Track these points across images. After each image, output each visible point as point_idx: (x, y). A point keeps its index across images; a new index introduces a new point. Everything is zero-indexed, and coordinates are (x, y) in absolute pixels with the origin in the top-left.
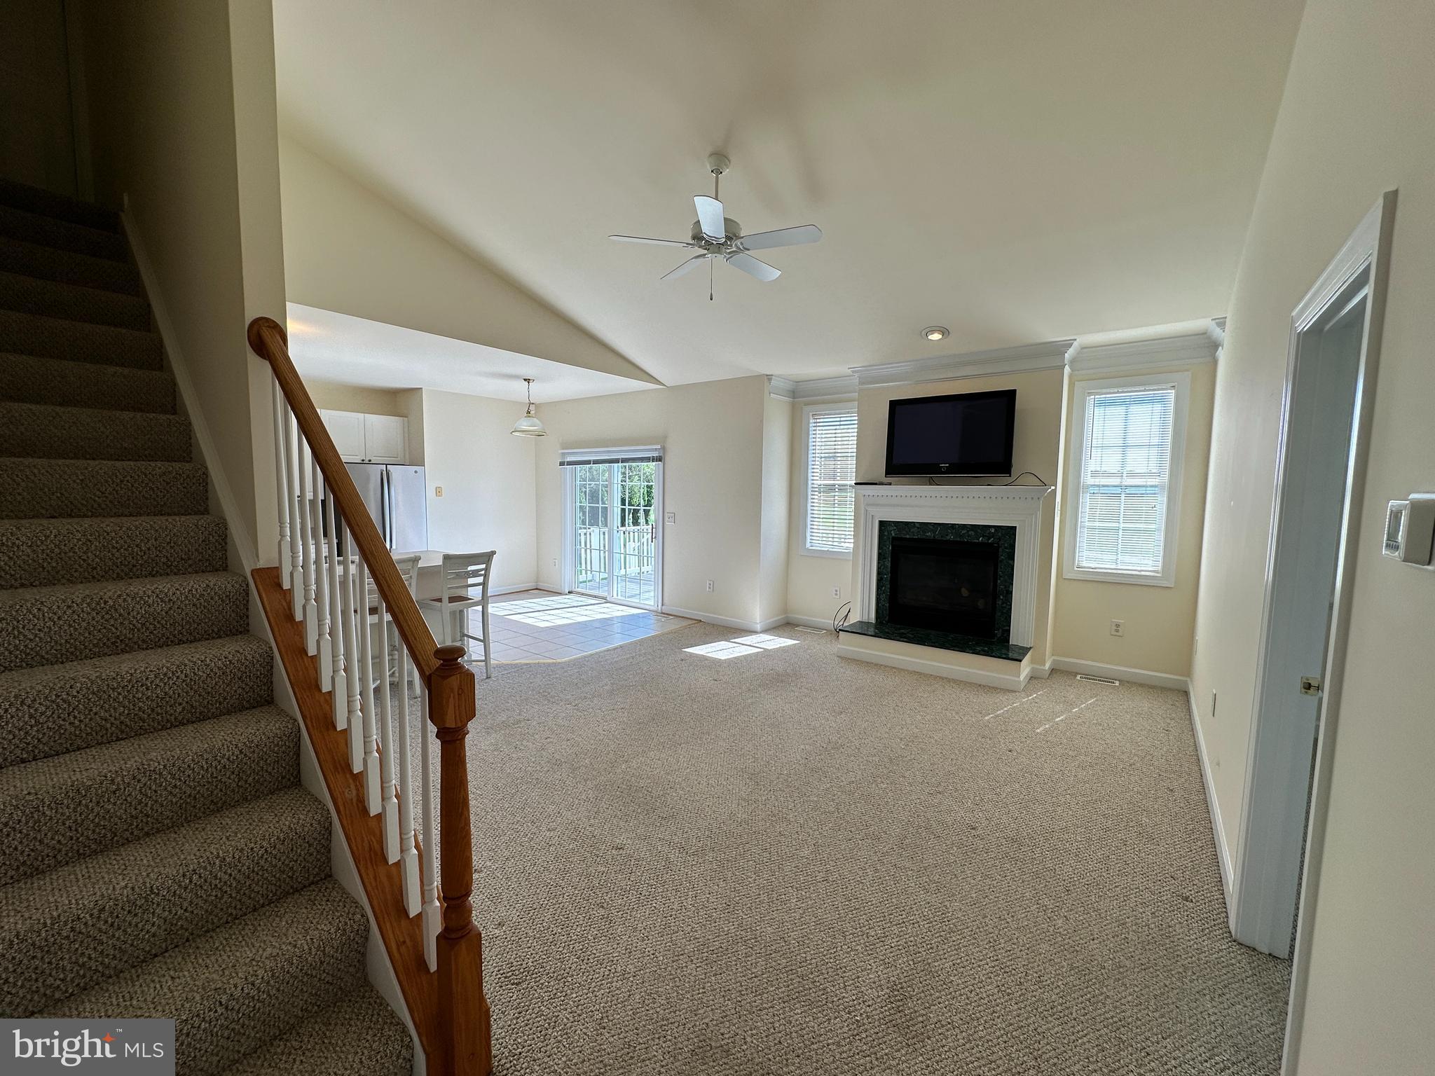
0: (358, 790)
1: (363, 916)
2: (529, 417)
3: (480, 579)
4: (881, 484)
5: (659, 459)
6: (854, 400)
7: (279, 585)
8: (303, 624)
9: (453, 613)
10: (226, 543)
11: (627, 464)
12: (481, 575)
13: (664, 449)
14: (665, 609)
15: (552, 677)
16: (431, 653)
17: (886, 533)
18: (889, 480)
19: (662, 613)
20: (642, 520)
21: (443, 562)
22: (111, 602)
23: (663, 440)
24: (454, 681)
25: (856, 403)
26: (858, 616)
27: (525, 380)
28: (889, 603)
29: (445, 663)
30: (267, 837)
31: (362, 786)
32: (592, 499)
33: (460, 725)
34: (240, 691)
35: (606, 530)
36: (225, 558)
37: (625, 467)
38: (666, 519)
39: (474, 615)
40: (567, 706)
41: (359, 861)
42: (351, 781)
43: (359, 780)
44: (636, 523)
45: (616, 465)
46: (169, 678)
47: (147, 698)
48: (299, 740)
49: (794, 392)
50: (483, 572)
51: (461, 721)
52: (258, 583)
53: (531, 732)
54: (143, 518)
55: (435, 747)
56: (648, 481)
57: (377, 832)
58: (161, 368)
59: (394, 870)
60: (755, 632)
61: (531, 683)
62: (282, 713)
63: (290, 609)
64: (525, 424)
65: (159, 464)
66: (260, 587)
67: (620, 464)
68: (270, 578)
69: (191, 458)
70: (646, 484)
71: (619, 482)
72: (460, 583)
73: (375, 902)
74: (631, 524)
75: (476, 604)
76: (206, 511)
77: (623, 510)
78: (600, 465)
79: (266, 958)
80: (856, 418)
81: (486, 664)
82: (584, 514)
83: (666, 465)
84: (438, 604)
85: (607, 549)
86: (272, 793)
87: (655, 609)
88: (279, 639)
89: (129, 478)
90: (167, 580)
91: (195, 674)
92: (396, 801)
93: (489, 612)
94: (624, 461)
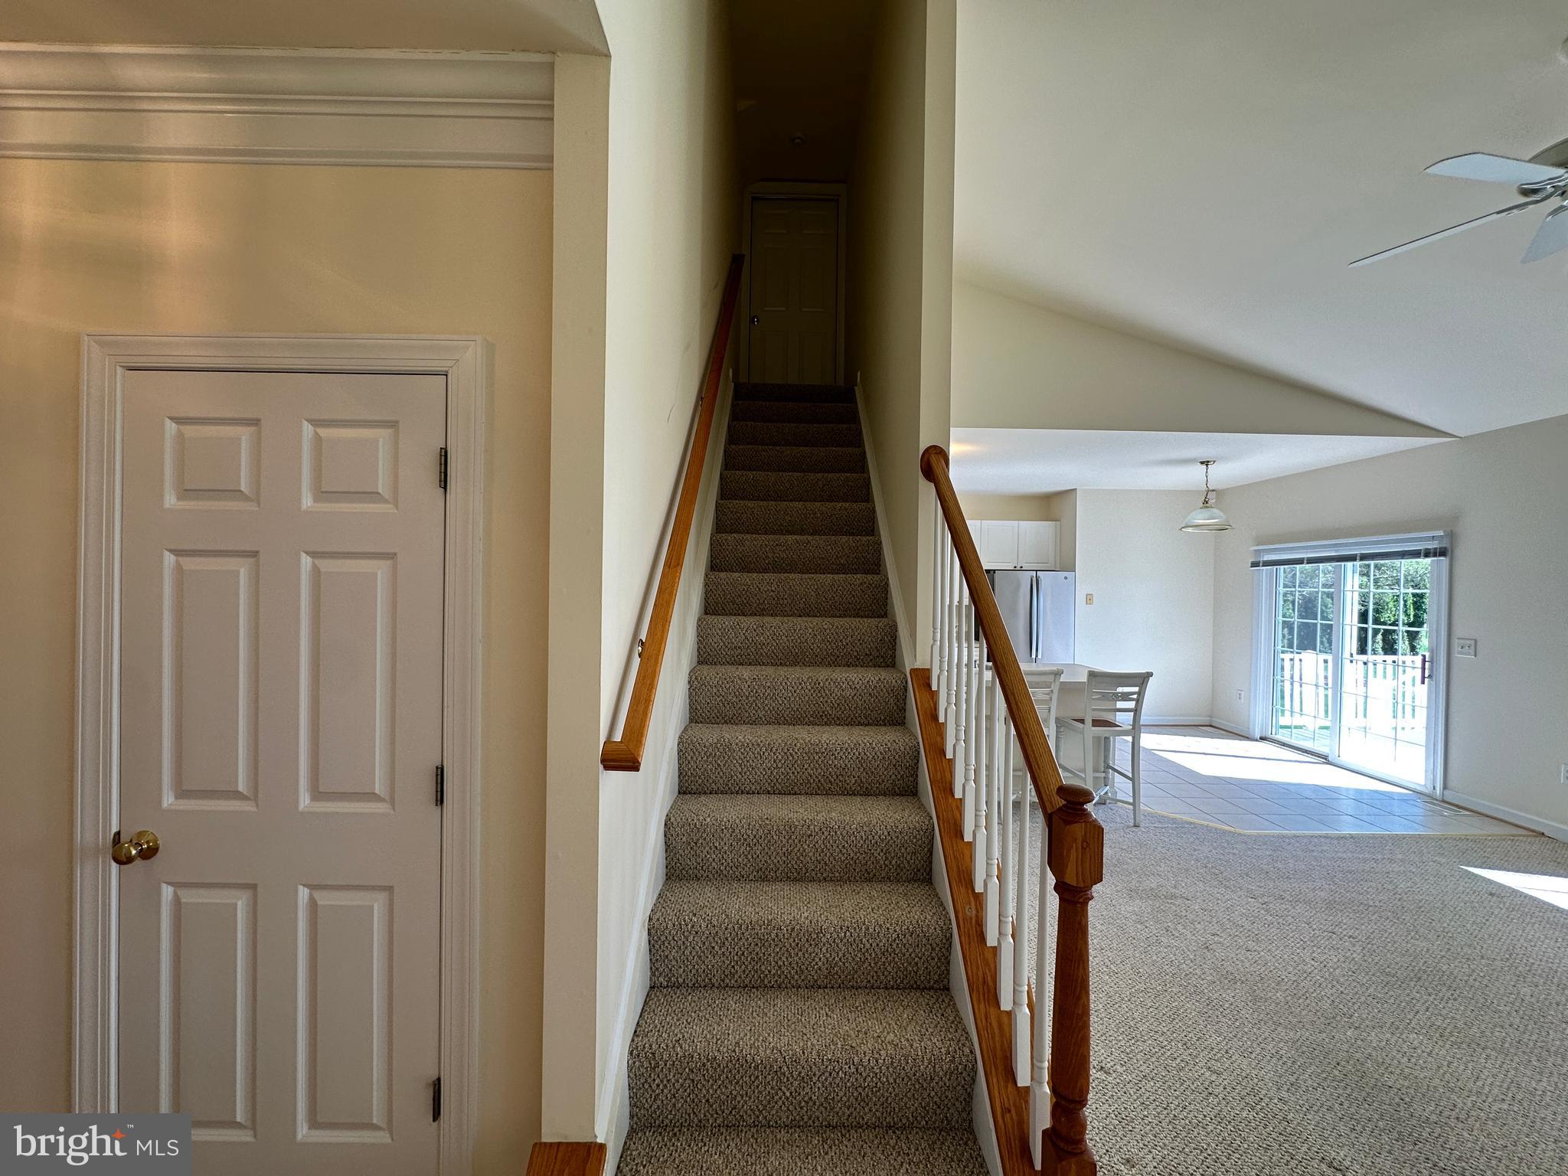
0: (978, 911)
1: (971, 1052)
2: (1207, 507)
3: (1131, 705)
5: (1442, 552)
7: (929, 686)
8: (944, 725)
9: (1097, 739)
10: (895, 644)
11: (1372, 563)
12: (1132, 700)
14: (1449, 796)
15: (1227, 851)
16: (1054, 788)
19: (1444, 801)
20: (1402, 645)
21: (1088, 679)
22: (822, 684)
23: (1450, 522)
24: (1078, 829)
27: (1202, 463)
29: (1069, 805)
30: (900, 923)
31: (982, 908)
32: (1306, 612)
33: (1081, 885)
34: (893, 777)
35: (1329, 657)
36: (894, 657)
37: (1369, 566)
38: (1456, 648)
39: (1121, 746)
40: (1250, 900)
41: (973, 990)
42: (972, 899)
43: (979, 900)
44: (1390, 648)
45: (1349, 564)
46: (849, 753)
47: (835, 766)
48: (933, 838)
50: (1135, 696)
51: (1084, 882)
52: (914, 681)
53: (1191, 916)
54: (845, 619)
55: (1053, 901)
56: (1415, 586)
57: (992, 966)
58: (867, 501)
59: (1005, 1019)
61: (1195, 850)
62: (922, 807)
63: (936, 710)
64: (1200, 518)
65: (859, 576)
66: (915, 686)
67: (1358, 563)
68: (923, 677)
69: (879, 571)
70: (1411, 590)
71: (1356, 587)
72: (1108, 705)
73: (984, 1045)
74: (1380, 651)
75: (1126, 733)
76: (885, 615)
77: (1363, 632)
78: (1321, 565)
79: (889, 1042)
81: (1134, 810)
82: (1291, 632)
83: (1455, 562)
84: (1080, 725)
85: (1330, 685)
86: (909, 882)
87: (1428, 790)
88: (924, 736)
89: (841, 587)
90: (855, 671)
91: (865, 754)
92: (1012, 941)
93: (1141, 745)
94: (1363, 557)
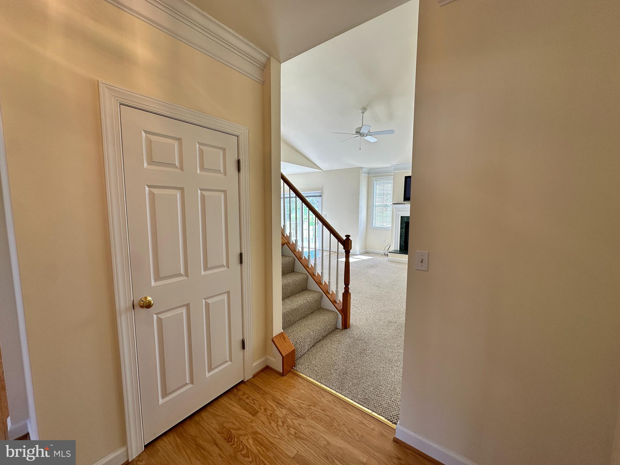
4: (402, 204)
5: (321, 196)
6: (392, 175)
13: (322, 192)
17: (403, 220)
18: (404, 202)
23: (322, 189)
25: (393, 176)
26: (394, 248)
28: (404, 244)
49: (369, 172)
60: (357, 255)
80: (392, 181)
83: (323, 198)
